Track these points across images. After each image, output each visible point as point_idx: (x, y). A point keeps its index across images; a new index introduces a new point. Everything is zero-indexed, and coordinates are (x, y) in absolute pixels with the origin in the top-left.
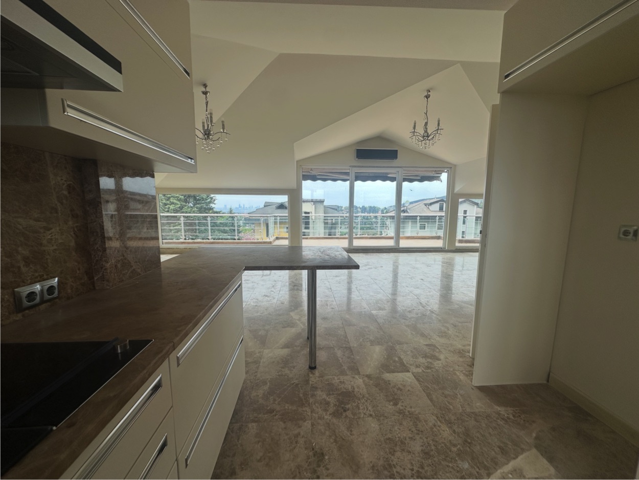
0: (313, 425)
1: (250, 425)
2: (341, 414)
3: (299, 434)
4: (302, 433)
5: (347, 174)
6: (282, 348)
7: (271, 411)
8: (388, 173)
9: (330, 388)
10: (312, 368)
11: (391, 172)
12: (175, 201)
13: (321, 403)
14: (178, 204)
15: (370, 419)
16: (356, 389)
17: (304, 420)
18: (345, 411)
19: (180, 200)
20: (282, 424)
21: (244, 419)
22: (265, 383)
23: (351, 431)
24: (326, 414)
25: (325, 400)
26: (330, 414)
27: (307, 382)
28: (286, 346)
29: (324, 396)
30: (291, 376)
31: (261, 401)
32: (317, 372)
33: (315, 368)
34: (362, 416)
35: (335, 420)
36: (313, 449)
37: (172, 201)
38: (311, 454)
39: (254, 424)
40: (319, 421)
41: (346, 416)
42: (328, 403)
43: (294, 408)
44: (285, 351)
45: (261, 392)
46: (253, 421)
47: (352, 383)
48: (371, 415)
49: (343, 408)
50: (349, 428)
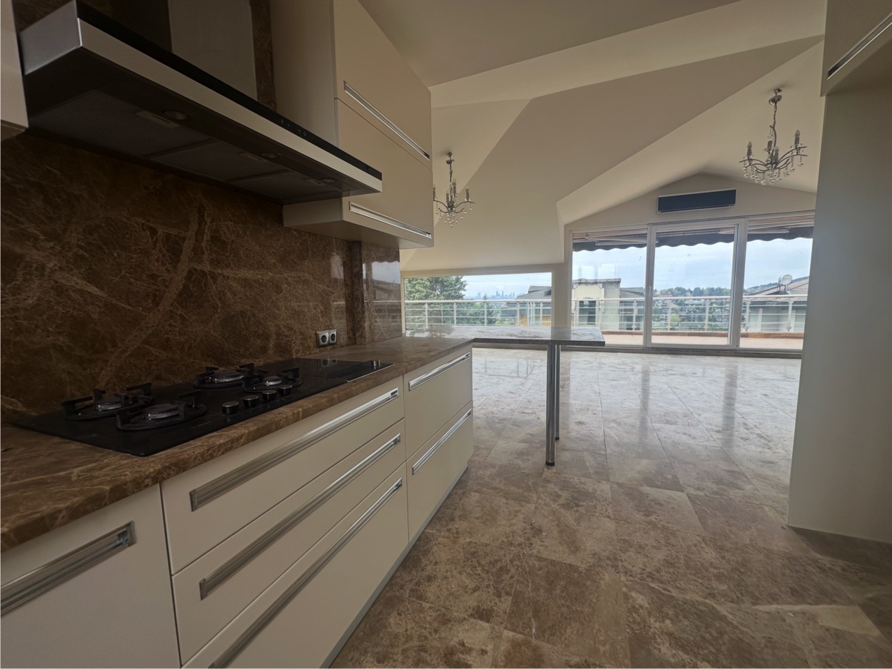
0: (536, 508)
1: (473, 494)
2: (572, 507)
3: (520, 511)
4: (523, 511)
5: (644, 236)
6: (519, 442)
7: (495, 489)
8: (719, 229)
9: (565, 485)
10: (550, 464)
11: (725, 226)
12: (420, 289)
13: (551, 494)
14: (423, 292)
15: (607, 519)
16: (598, 492)
17: (529, 502)
18: (577, 506)
19: (425, 287)
20: (504, 500)
21: (468, 488)
22: (493, 466)
23: (579, 523)
24: (554, 504)
25: (556, 493)
26: (558, 505)
27: (541, 474)
28: (524, 441)
29: (557, 490)
30: (523, 466)
31: (486, 479)
32: (554, 469)
33: (553, 464)
34: (597, 515)
35: (562, 510)
36: (531, 525)
37: (417, 287)
38: (529, 527)
39: (476, 494)
40: (545, 507)
41: (577, 511)
42: (559, 496)
43: (520, 491)
44: (523, 446)
45: (488, 472)
46: (476, 491)
47: (595, 486)
48: (609, 517)
49: (575, 503)
50: (578, 521)
